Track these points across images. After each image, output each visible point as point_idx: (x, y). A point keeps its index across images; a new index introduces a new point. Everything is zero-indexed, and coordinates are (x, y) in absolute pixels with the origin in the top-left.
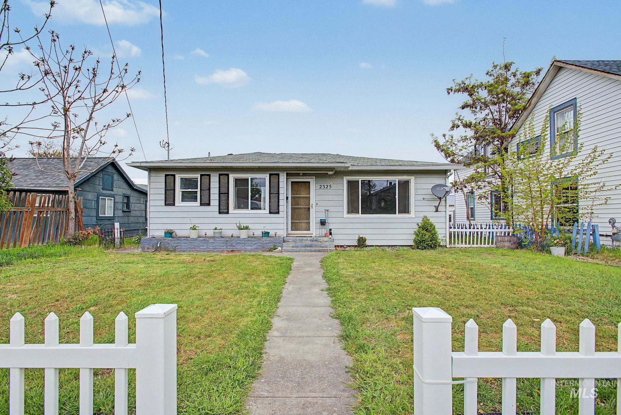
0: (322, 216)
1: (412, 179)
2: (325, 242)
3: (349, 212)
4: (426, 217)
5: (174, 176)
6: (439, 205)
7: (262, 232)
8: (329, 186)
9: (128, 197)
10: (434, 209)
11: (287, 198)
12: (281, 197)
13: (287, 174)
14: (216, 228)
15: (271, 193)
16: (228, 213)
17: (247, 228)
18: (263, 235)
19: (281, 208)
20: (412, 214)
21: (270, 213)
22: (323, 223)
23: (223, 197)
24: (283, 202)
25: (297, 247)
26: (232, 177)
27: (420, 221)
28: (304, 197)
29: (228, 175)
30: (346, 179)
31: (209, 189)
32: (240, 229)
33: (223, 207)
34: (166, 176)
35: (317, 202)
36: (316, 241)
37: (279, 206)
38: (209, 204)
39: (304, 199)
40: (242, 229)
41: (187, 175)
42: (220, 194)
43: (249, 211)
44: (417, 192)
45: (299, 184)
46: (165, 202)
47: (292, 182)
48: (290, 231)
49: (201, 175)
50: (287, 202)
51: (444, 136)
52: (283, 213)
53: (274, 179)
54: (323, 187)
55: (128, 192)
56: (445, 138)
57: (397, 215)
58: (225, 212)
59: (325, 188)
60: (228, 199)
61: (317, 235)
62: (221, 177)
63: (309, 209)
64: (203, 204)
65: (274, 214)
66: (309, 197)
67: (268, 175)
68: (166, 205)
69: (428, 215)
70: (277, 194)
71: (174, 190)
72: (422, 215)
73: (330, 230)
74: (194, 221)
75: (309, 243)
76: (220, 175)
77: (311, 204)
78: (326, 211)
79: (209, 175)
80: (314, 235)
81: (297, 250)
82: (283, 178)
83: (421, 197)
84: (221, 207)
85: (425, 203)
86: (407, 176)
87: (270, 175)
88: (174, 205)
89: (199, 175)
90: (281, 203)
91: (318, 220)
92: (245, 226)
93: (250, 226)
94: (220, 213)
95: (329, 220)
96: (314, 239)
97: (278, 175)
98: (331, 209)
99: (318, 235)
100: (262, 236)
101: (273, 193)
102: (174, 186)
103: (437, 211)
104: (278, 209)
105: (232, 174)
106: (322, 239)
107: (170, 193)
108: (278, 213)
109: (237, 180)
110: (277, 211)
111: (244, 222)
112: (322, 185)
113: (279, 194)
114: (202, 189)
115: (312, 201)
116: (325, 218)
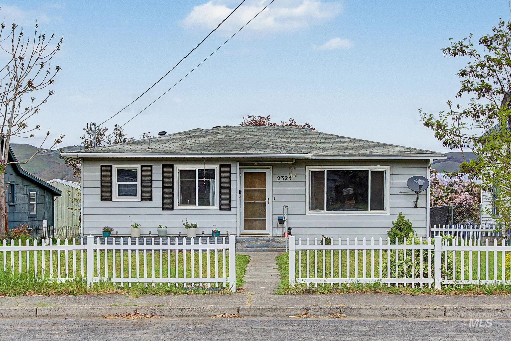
0: (280, 213)
1: (387, 169)
2: (283, 242)
3: (312, 208)
4: (401, 214)
5: (111, 166)
6: (417, 200)
7: (212, 231)
8: (288, 177)
9: (12, 186)
10: (413, 205)
11: (240, 192)
12: (233, 191)
13: (240, 163)
14: (161, 226)
15: (222, 187)
16: (172, 209)
17: (195, 226)
18: (213, 234)
19: (233, 204)
20: (387, 211)
21: (221, 209)
22: (281, 221)
23: (167, 191)
24: (234, 197)
25: (251, 247)
26: (177, 168)
27: (396, 219)
28: (258, 191)
29: (172, 166)
30: (308, 169)
31: (151, 183)
32: (187, 227)
33: (167, 203)
34: (102, 166)
35: (274, 196)
36: (274, 240)
37: (230, 201)
38: (151, 199)
39: (259, 193)
40: (189, 228)
41: (125, 166)
42: (163, 187)
43: (197, 207)
44: (392, 185)
45: (254, 174)
46: (101, 197)
47: (245, 173)
48: (243, 231)
49: (142, 166)
50: (240, 197)
51: (449, 103)
52: (234, 210)
53: (225, 171)
54: (281, 179)
55: (14, 178)
56: (450, 106)
57: (369, 212)
58: (170, 208)
59: (284, 180)
60: (173, 194)
61: (274, 235)
62: (165, 168)
63: (265, 204)
64: (144, 199)
65: (224, 210)
66: (266, 190)
67: (218, 166)
68: (102, 199)
69: (404, 211)
70: (228, 187)
71: (111, 183)
72: (397, 211)
73: (290, 229)
74: (135, 218)
75: (264, 243)
76: (163, 166)
77: (267, 200)
78: (284, 207)
79: (151, 166)
80: (271, 235)
81: (251, 250)
82: (235, 169)
83: (397, 191)
84: (165, 203)
85: (402, 197)
86: (381, 166)
87: (221, 166)
88: (111, 200)
89: (140, 166)
90: (233, 198)
91: (276, 218)
92: (193, 224)
93: (199, 225)
94: (163, 209)
95: (287, 218)
96: (271, 239)
97: (230, 166)
98: (290, 205)
99: (276, 235)
100: (212, 236)
101: (224, 187)
102: (111, 179)
103: (416, 207)
104: (230, 205)
105: (176, 164)
106: (279, 238)
107: (106, 186)
108: (230, 209)
109: (182, 172)
110: (229, 207)
111: (192, 220)
112: (280, 176)
113: (230, 187)
114: (143, 181)
115: (269, 195)
116: (282, 216)
